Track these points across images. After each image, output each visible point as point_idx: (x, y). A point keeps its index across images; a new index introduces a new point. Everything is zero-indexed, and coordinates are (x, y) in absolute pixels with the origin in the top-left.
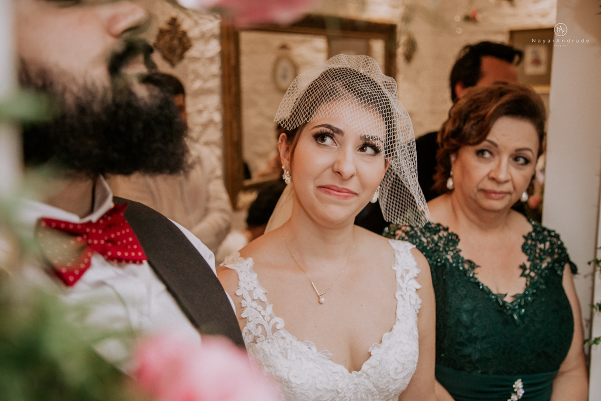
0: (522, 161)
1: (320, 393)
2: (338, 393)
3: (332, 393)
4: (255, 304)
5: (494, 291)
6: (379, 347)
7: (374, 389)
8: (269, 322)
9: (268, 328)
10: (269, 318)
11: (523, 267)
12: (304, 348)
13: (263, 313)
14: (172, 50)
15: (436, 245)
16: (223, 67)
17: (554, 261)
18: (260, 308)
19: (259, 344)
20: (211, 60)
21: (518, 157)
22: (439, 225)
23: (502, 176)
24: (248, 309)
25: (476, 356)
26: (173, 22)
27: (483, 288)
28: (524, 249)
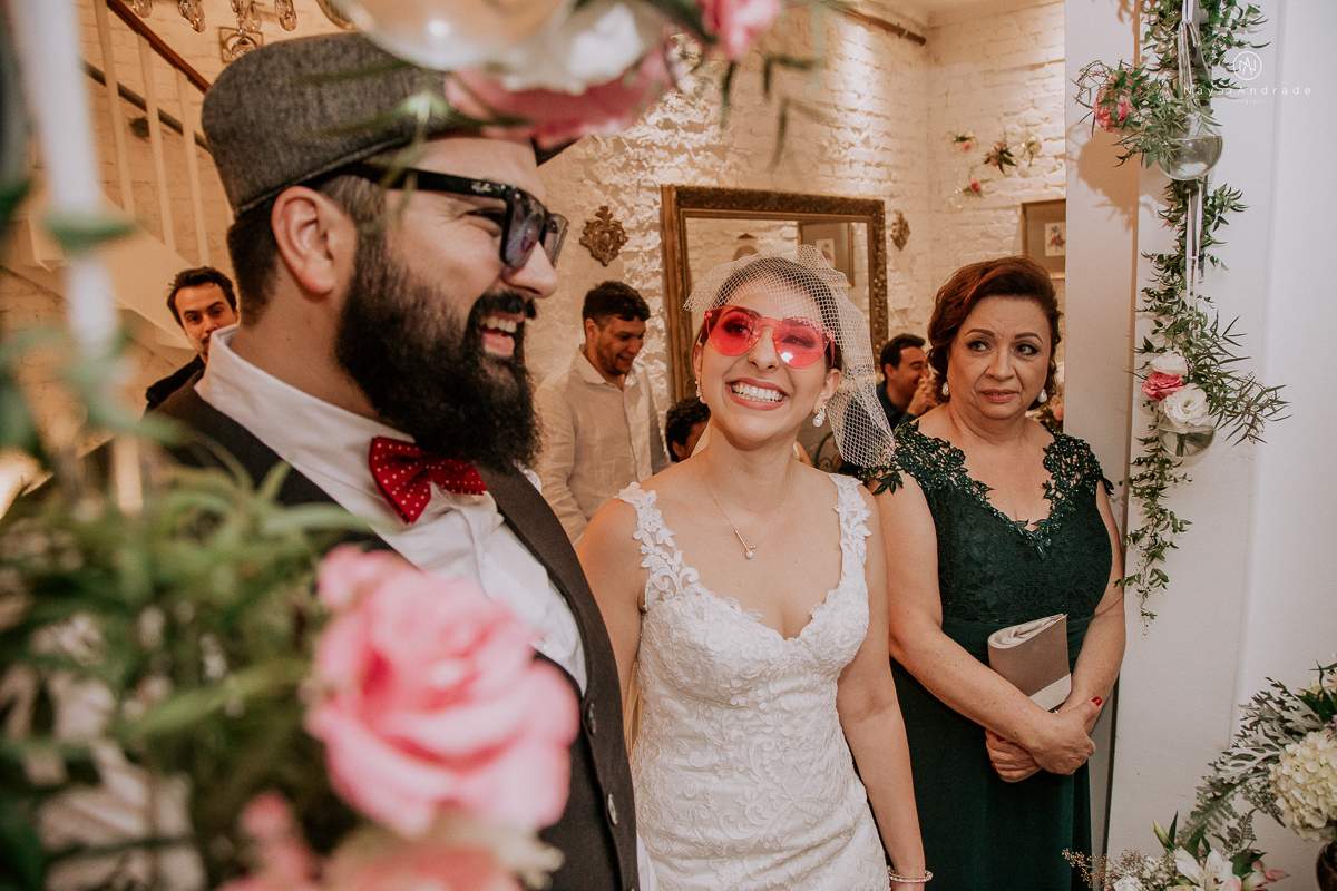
0: (1028, 350)
1: (747, 664)
2: (770, 664)
3: (762, 665)
4: (659, 550)
5: (1013, 519)
6: (823, 608)
7: (815, 661)
8: (678, 574)
9: (678, 582)
10: (678, 568)
11: (1047, 486)
12: (725, 606)
13: (670, 561)
14: (602, 245)
15: (935, 464)
16: (665, 263)
17: (1085, 478)
18: (666, 555)
19: (667, 602)
20: (651, 254)
21: (1022, 346)
22: (937, 440)
23: (1002, 372)
24: (651, 556)
25: (991, 602)
26: (604, 212)
27: (997, 516)
28: (1047, 464)
